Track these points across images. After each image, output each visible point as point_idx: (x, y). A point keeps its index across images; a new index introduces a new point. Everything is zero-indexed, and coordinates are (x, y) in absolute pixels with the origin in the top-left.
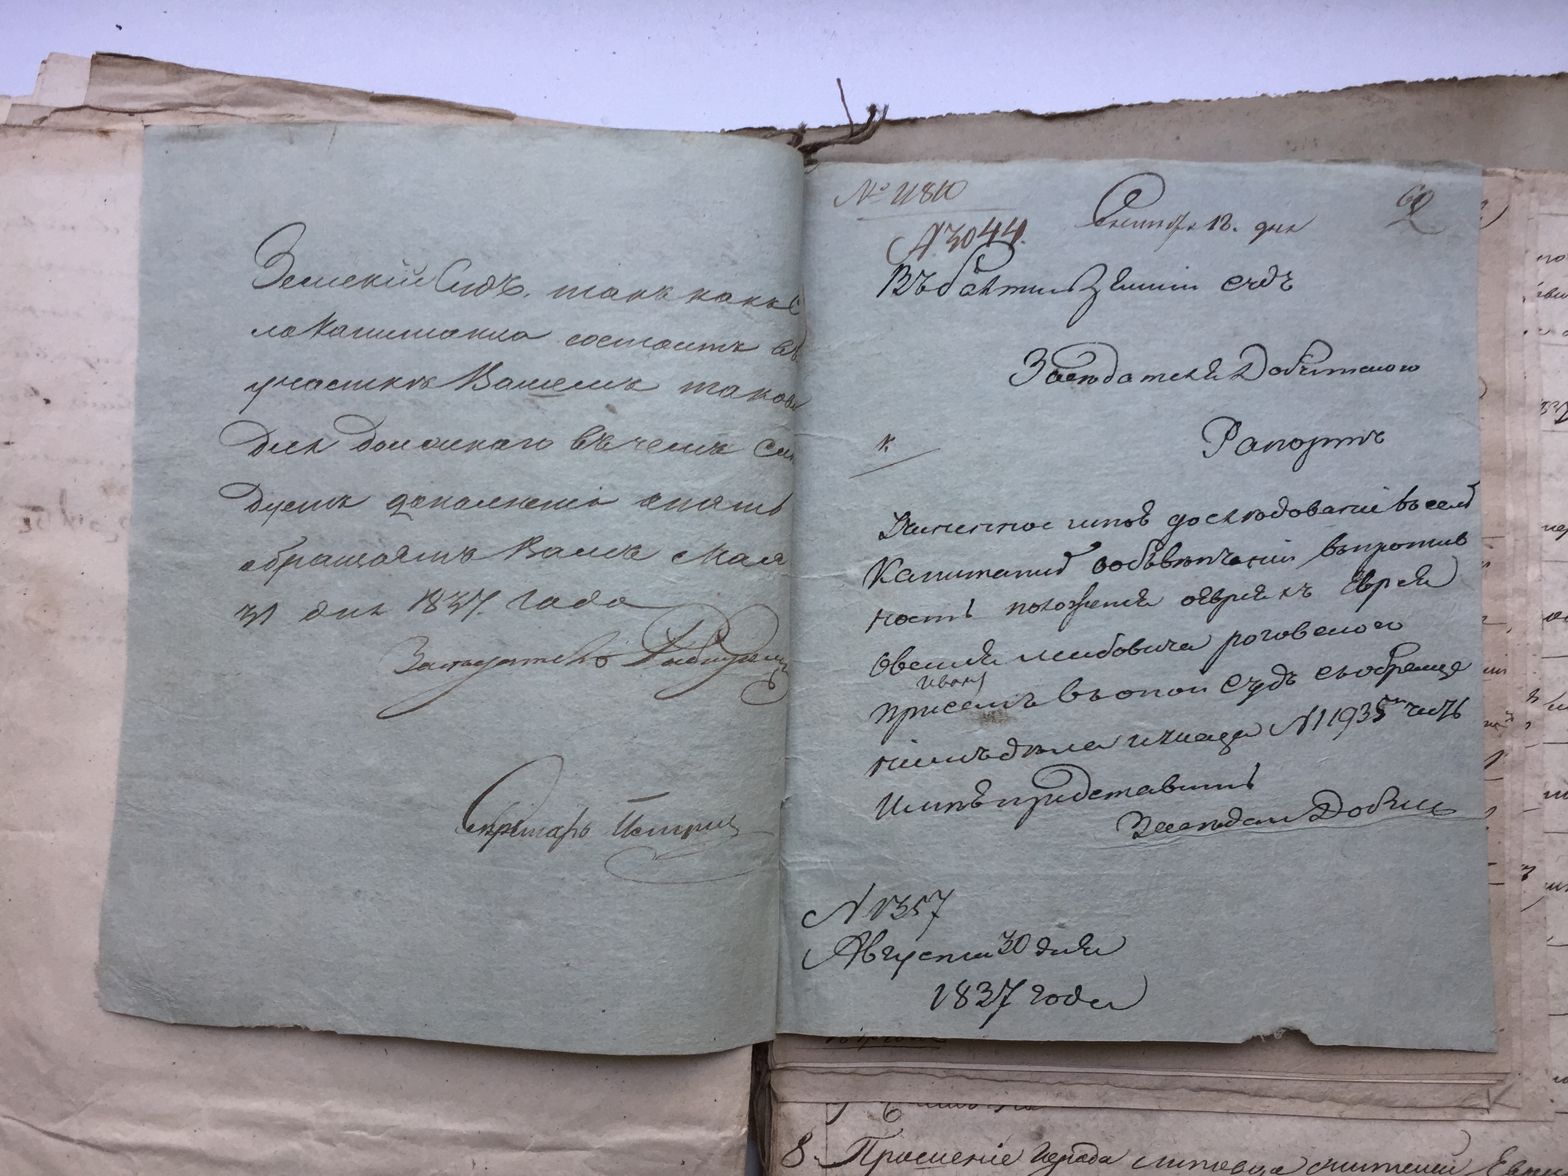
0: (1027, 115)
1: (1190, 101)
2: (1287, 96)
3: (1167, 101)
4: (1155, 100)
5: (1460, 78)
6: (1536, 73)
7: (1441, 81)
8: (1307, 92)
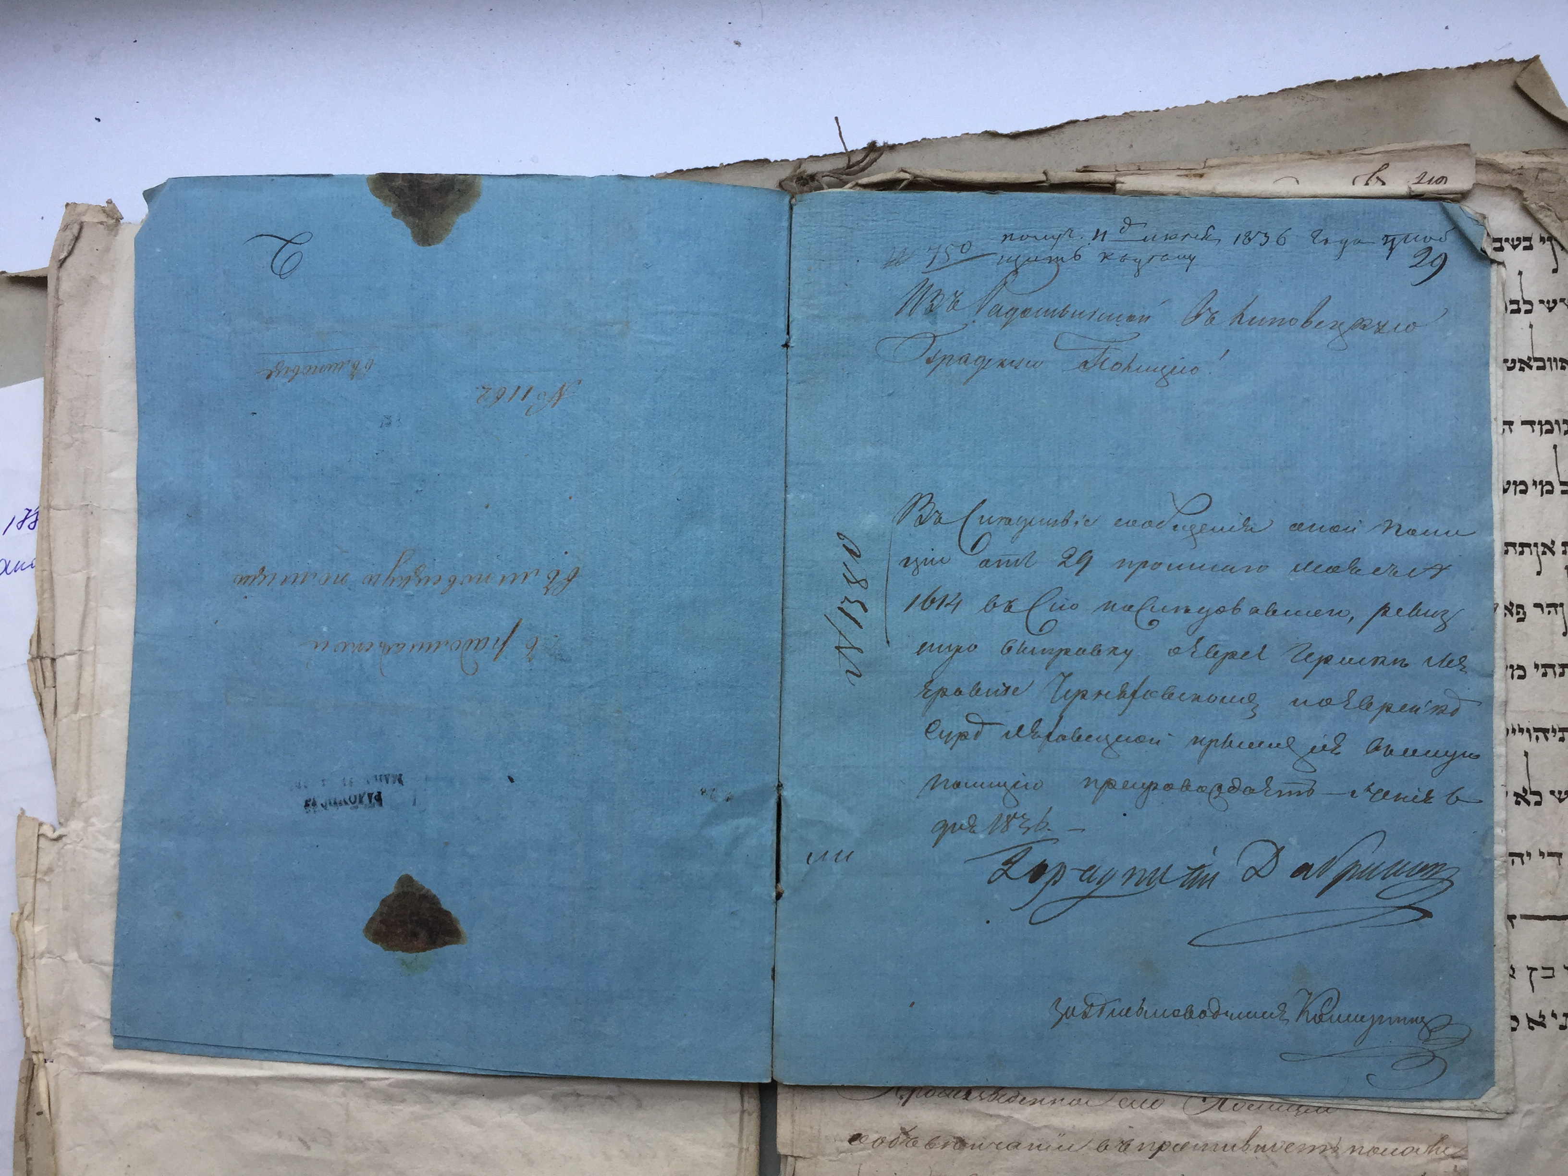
0: (994, 135)
1: (1141, 112)
2: (1228, 102)
3: (1120, 114)
4: (1108, 114)
5: (1384, 75)
6: (1453, 65)
7: (1368, 78)
8: (1247, 96)
